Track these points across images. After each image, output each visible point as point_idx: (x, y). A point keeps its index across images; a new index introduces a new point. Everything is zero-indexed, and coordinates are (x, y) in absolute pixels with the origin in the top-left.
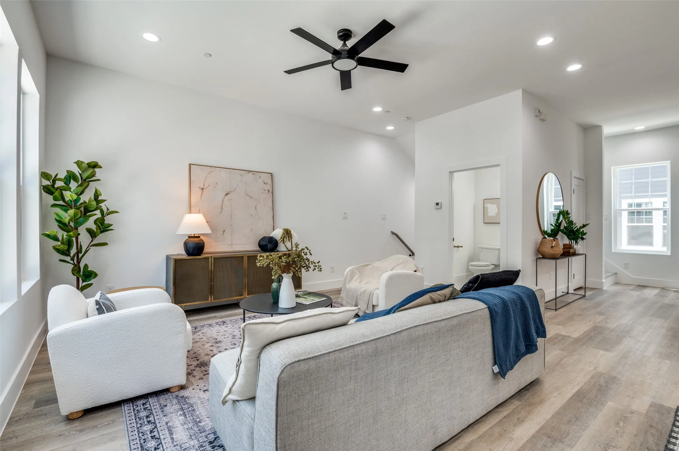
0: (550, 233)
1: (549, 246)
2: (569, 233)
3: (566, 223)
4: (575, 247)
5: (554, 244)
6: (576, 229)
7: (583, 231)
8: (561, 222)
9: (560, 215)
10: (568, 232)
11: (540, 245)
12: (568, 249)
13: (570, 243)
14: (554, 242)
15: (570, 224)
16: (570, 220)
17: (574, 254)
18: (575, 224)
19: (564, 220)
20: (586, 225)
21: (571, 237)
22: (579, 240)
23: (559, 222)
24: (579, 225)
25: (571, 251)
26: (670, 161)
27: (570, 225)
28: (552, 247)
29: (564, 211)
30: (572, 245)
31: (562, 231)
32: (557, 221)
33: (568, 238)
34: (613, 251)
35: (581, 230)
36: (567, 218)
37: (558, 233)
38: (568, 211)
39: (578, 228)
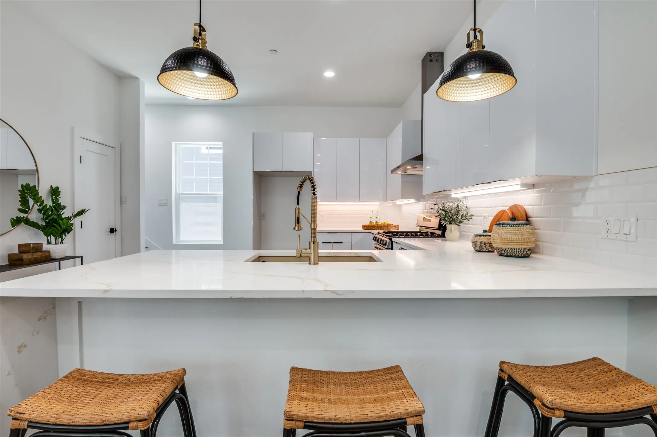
26: (222, 143)
34: (174, 243)
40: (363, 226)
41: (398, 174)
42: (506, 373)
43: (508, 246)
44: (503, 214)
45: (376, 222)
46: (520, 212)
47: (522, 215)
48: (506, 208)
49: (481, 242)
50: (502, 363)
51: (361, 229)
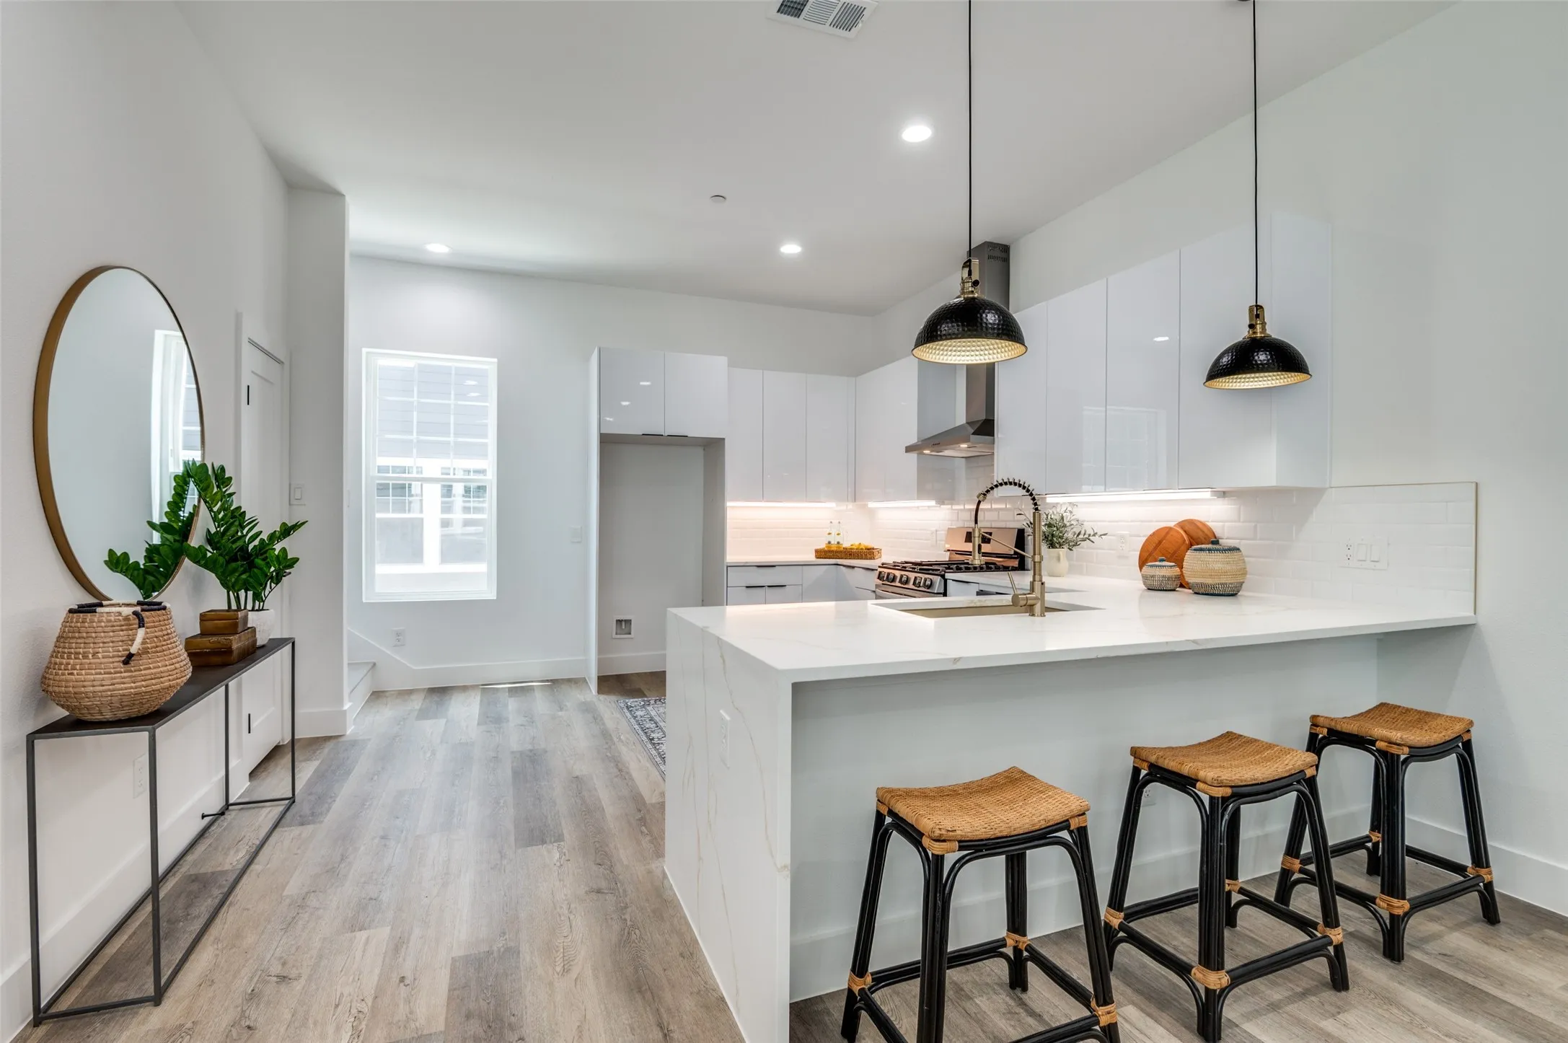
0: (142, 562)
1: (108, 654)
2: (228, 562)
3: (215, 519)
4: (253, 618)
5: (139, 639)
6: (256, 542)
7: (284, 550)
8: (192, 516)
9: (187, 483)
10: (221, 560)
11: (55, 654)
12: (221, 639)
13: (234, 606)
14: (141, 633)
15: (232, 524)
16: (231, 505)
17: (253, 653)
18: (253, 522)
19: (203, 506)
20: (296, 527)
21: (237, 580)
22: (268, 589)
23: (184, 514)
24: (266, 527)
25: (237, 643)
26: (495, 360)
27: (233, 529)
28: (128, 659)
29: (204, 466)
30: (240, 614)
31: (198, 557)
32: (172, 511)
33: (224, 584)
34: (364, 601)
35: (278, 547)
36: (219, 497)
37: (177, 564)
38: (222, 469)
39: (262, 540)
40: (817, 551)
41: (924, 454)
42: (1323, 727)
43: (1217, 581)
44: (1167, 533)
45: (838, 543)
46: (1203, 532)
47: (1206, 535)
48: (1172, 524)
49: (1163, 576)
50: (1314, 718)
51: (811, 557)
